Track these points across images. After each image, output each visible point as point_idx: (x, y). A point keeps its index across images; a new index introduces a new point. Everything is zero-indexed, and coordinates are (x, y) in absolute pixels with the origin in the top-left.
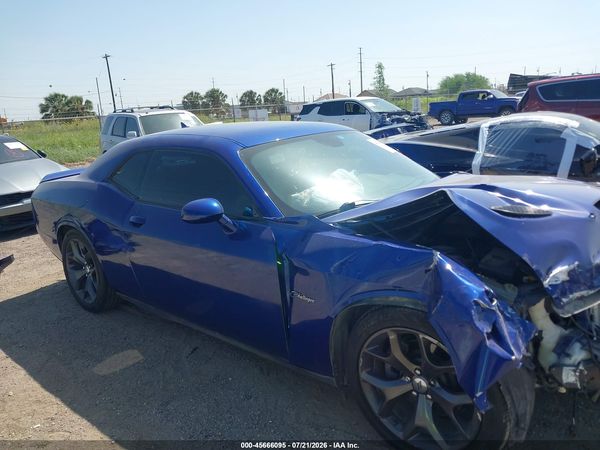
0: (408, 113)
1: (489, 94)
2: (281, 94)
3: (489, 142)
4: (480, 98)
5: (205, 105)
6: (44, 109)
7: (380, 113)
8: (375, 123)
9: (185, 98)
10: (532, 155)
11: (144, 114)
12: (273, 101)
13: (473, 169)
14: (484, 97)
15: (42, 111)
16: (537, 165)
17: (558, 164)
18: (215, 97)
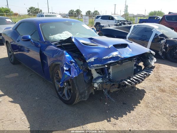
0: (127, 21)
1: (158, 18)
2: (98, 12)
3: (132, 30)
4: (156, 19)
5: (75, 14)
6: (29, 11)
7: (118, 20)
8: (116, 22)
9: (69, 11)
10: (143, 35)
11: (46, 15)
12: (96, 14)
13: (127, 38)
14: (157, 18)
15: (28, 12)
16: (144, 38)
17: (150, 39)
18: (78, 12)
